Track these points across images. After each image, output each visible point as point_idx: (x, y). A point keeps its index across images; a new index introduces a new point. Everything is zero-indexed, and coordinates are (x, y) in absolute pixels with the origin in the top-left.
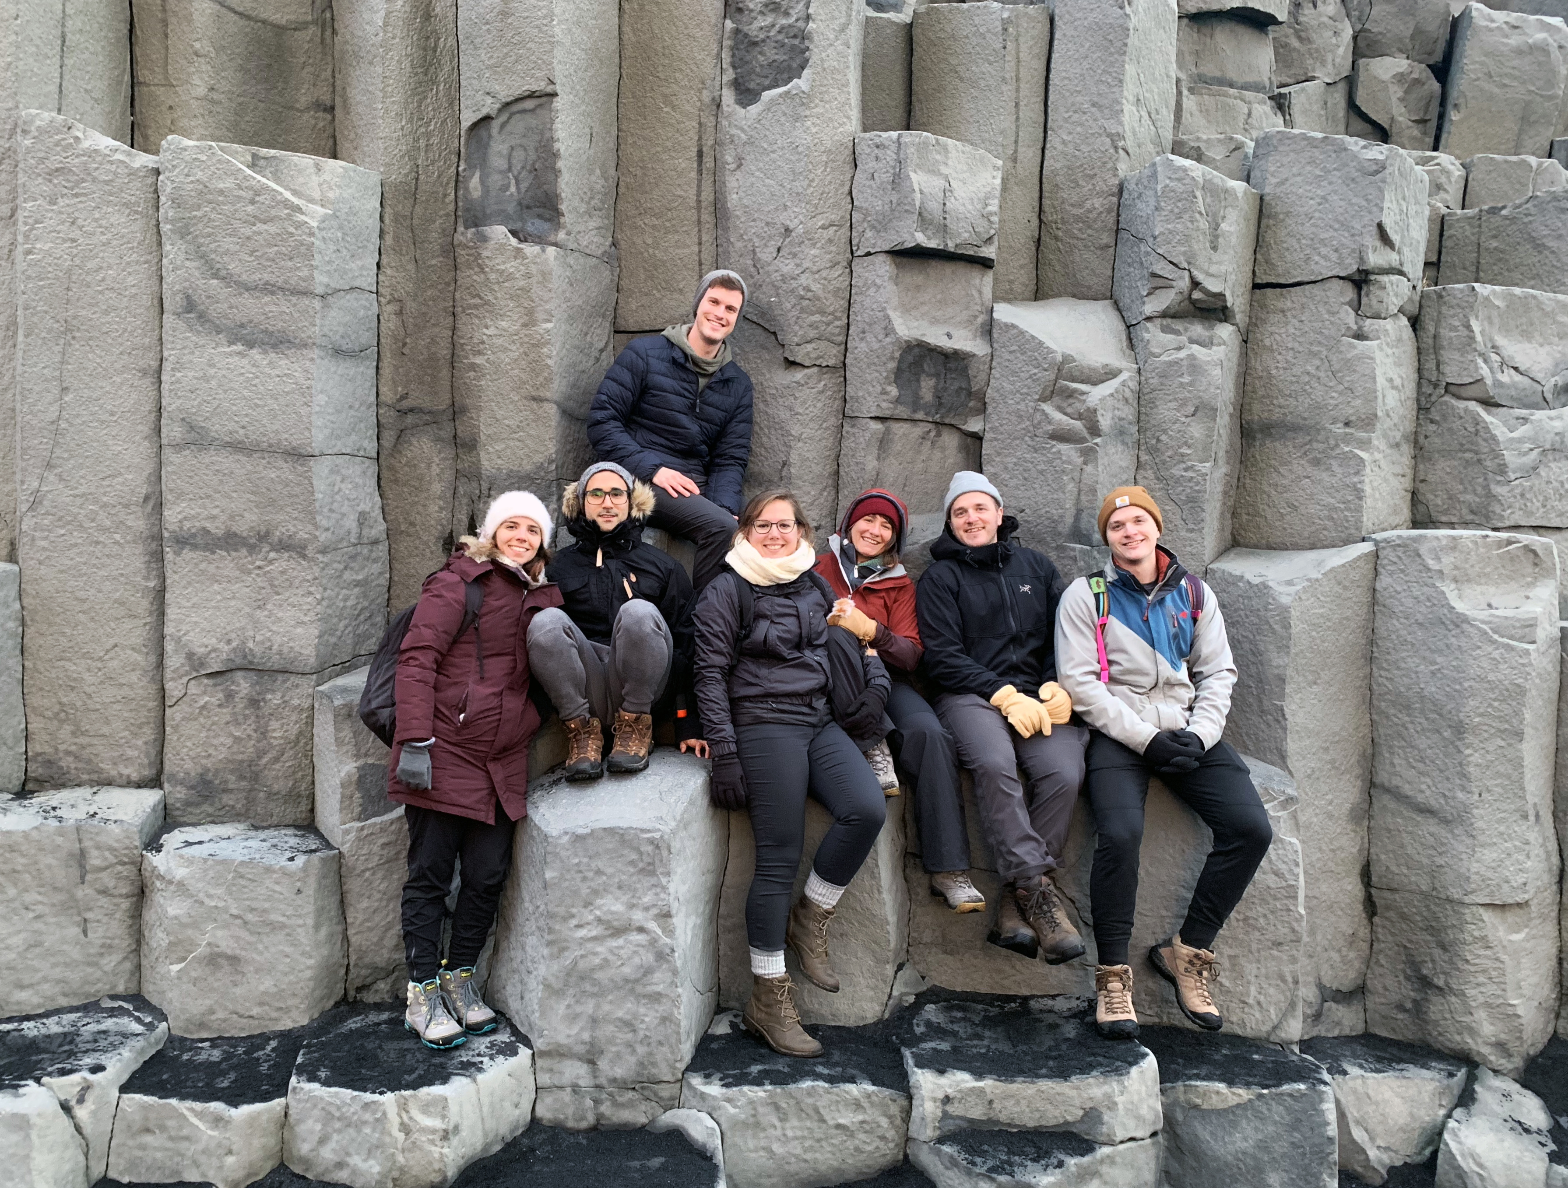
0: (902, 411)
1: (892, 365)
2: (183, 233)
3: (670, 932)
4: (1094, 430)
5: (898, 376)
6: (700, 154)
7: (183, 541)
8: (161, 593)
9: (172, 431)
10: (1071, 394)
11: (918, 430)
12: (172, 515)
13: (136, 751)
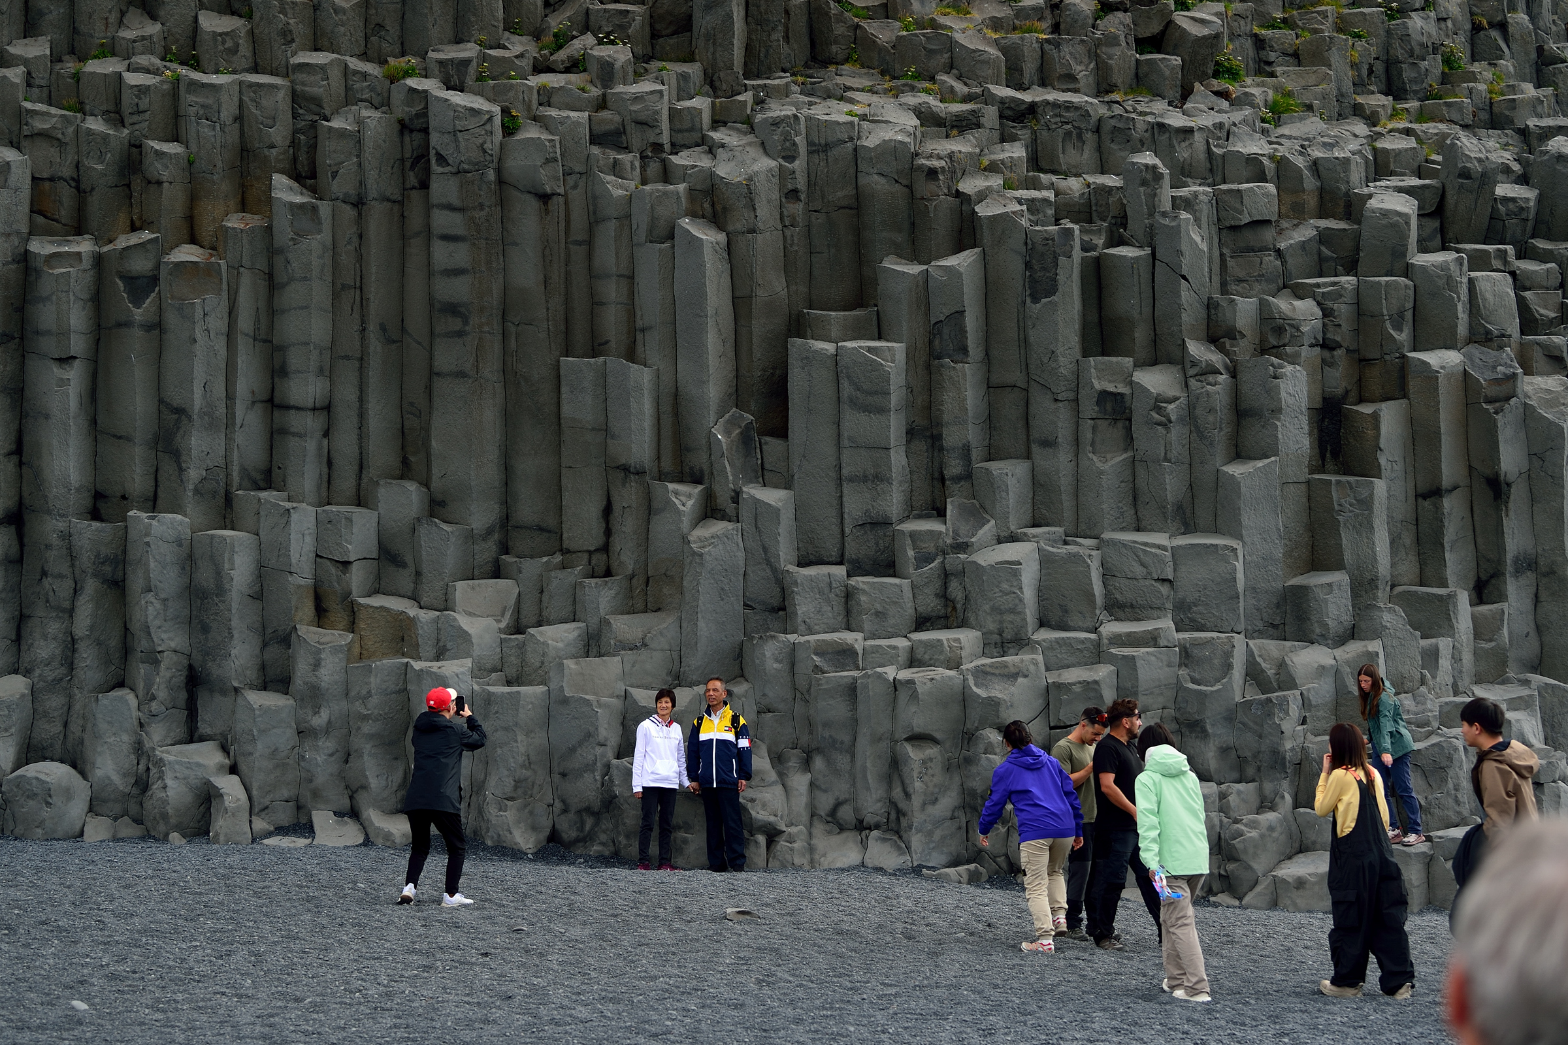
0: (1100, 416)
1: (1095, 399)
2: (848, 377)
3: (1022, 593)
4: (1170, 422)
5: (1098, 403)
6: (1018, 321)
7: (851, 480)
8: (841, 497)
9: (845, 443)
10: (1161, 408)
11: (1107, 423)
12: (845, 471)
13: (834, 553)
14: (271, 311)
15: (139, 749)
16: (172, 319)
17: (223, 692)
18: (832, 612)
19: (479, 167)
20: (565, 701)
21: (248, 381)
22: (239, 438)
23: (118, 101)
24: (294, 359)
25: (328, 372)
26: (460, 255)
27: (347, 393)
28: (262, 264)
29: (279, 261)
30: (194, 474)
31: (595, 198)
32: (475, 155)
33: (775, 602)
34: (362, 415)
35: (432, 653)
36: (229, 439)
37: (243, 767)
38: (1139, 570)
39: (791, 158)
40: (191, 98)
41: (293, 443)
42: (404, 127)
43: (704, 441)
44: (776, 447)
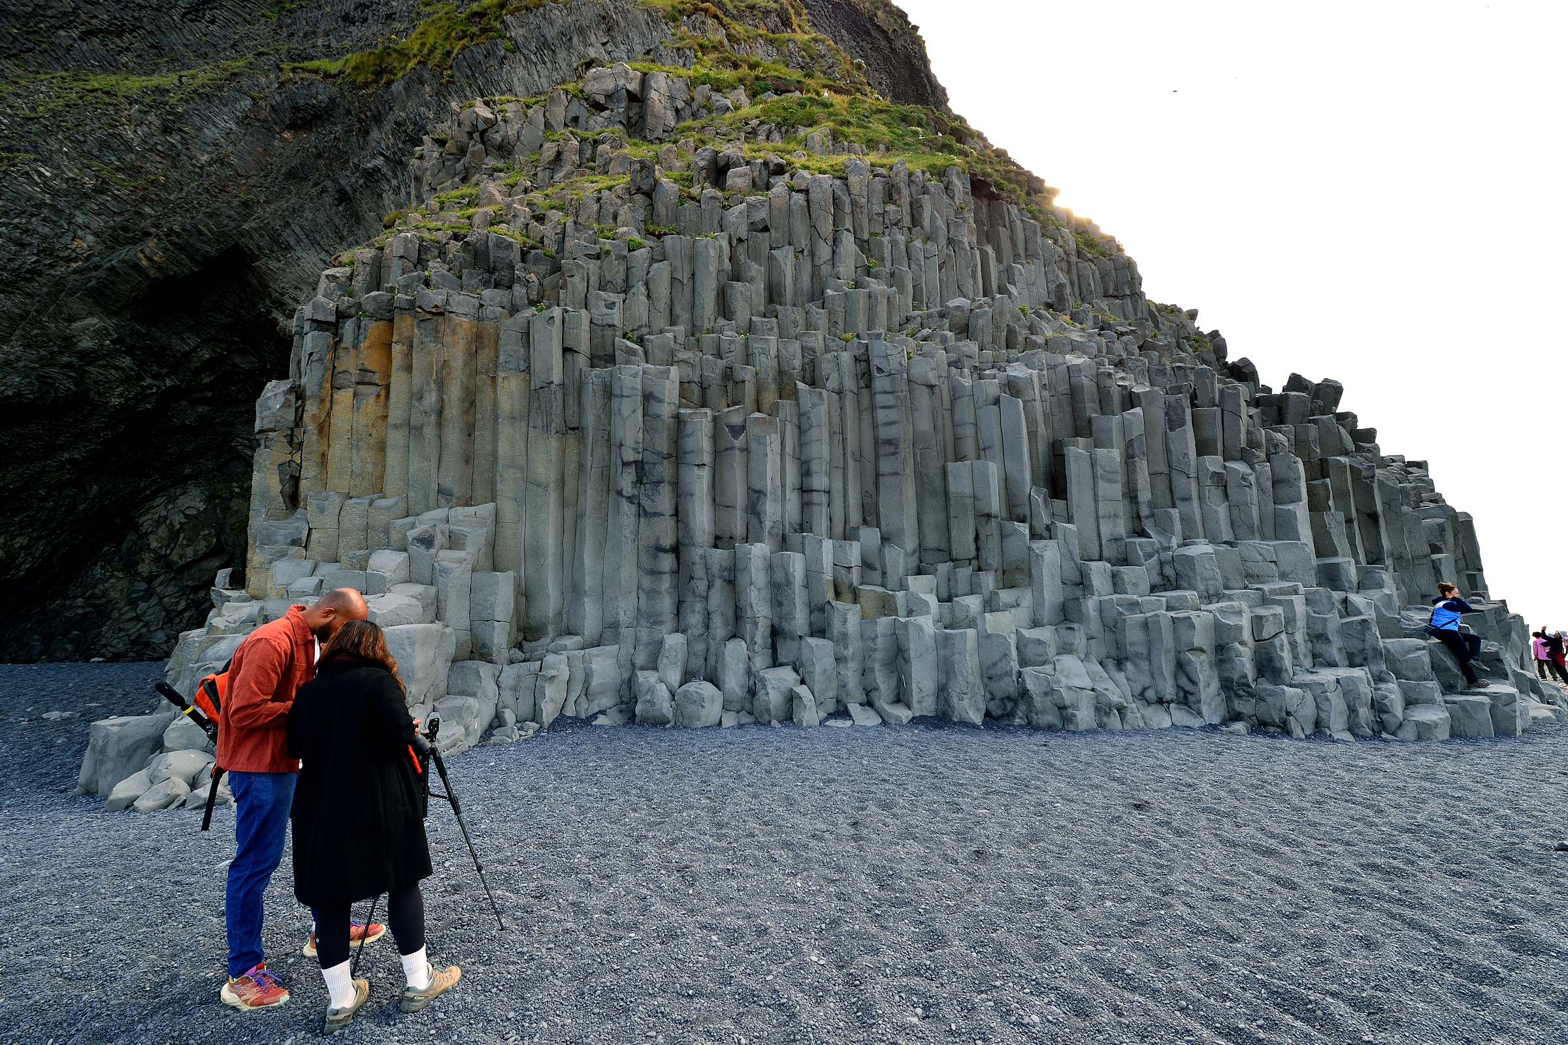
0: (1212, 484)
1: (1208, 476)
4: (1251, 484)
5: (1210, 478)
6: (1164, 440)
7: (1103, 518)
8: (1099, 526)
9: (1100, 499)
11: (1215, 487)
12: (1100, 513)
13: (1097, 556)
14: (802, 444)
15: (749, 672)
16: (754, 446)
17: (792, 639)
18: (1108, 586)
19: (900, 373)
20: (988, 636)
21: (792, 478)
22: (788, 506)
23: (719, 350)
24: (815, 467)
25: (829, 474)
26: (892, 415)
27: (838, 485)
28: (795, 421)
29: (804, 419)
30: (768, 524)
31: (954, 388)
32: (898, 367)
33: (1078, 580)
34: (845, 496)
35: (905, 613)
36: (783, 507)
37: (808, 680)
38: (1259, 558)
40: (755, 345)
41: (815, 509)
42: (856, 359)
43: (1027, 500)
44: (1059, 504)
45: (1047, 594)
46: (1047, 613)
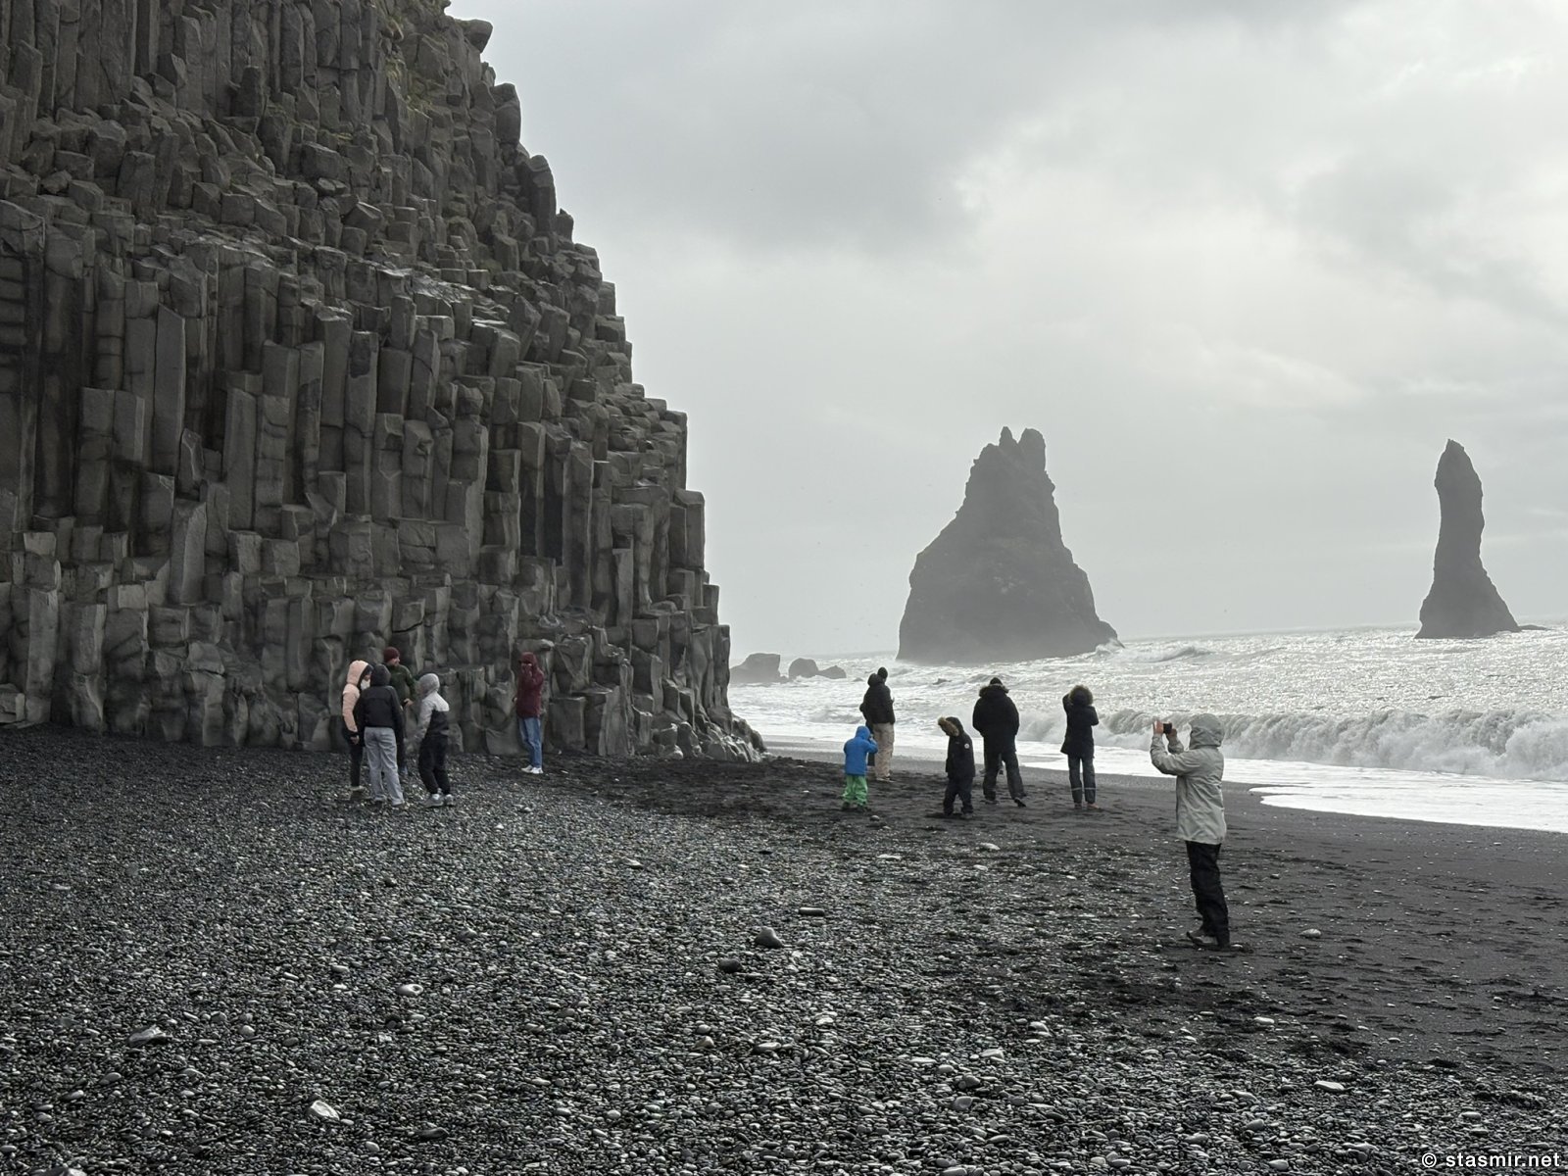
0: (387, 448)
1: (384, 438)
5: (386, 440)
7: (260, 479)
8: (255, 490)
10: (421, 446)
11: (390, 452)
12: (258, 473)
13: (248, 525)
18: (255, 563)
19: (35, 256)
20: (118, 612)
31: (101, 284)
32: (33, 248)
33: (223, 553)
38: (418, 542)
39: (213, 272)
43: (176, 449)
44: (213, 456)
45: (186, 568)
46: (183, 589)
